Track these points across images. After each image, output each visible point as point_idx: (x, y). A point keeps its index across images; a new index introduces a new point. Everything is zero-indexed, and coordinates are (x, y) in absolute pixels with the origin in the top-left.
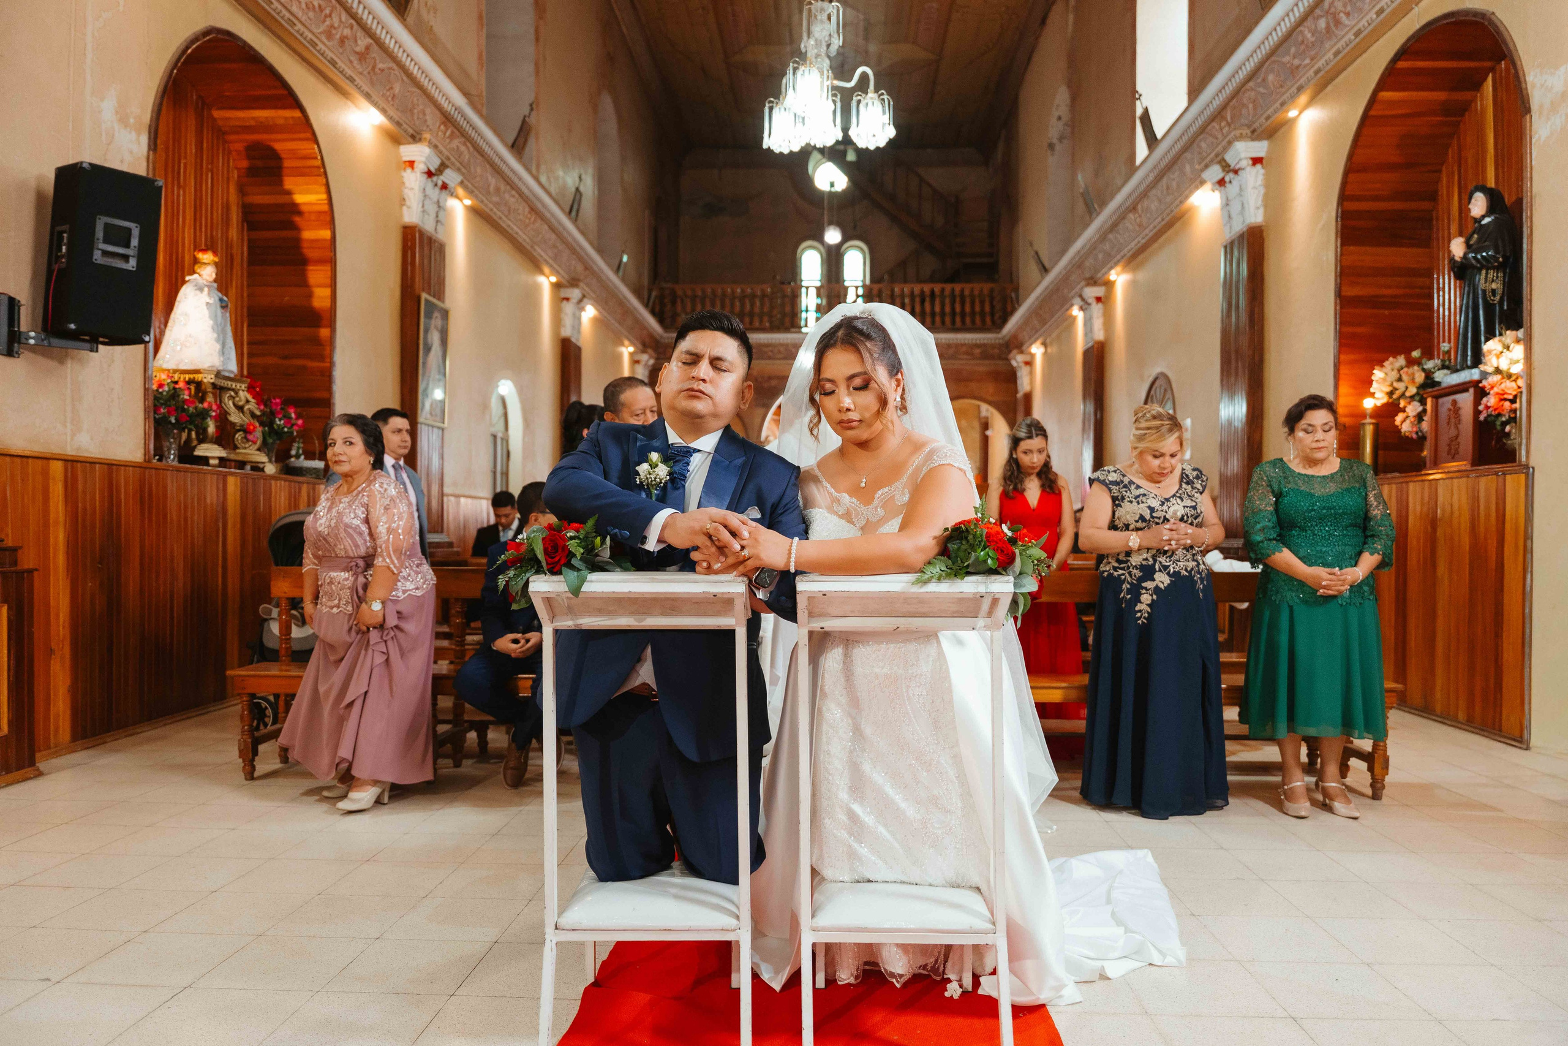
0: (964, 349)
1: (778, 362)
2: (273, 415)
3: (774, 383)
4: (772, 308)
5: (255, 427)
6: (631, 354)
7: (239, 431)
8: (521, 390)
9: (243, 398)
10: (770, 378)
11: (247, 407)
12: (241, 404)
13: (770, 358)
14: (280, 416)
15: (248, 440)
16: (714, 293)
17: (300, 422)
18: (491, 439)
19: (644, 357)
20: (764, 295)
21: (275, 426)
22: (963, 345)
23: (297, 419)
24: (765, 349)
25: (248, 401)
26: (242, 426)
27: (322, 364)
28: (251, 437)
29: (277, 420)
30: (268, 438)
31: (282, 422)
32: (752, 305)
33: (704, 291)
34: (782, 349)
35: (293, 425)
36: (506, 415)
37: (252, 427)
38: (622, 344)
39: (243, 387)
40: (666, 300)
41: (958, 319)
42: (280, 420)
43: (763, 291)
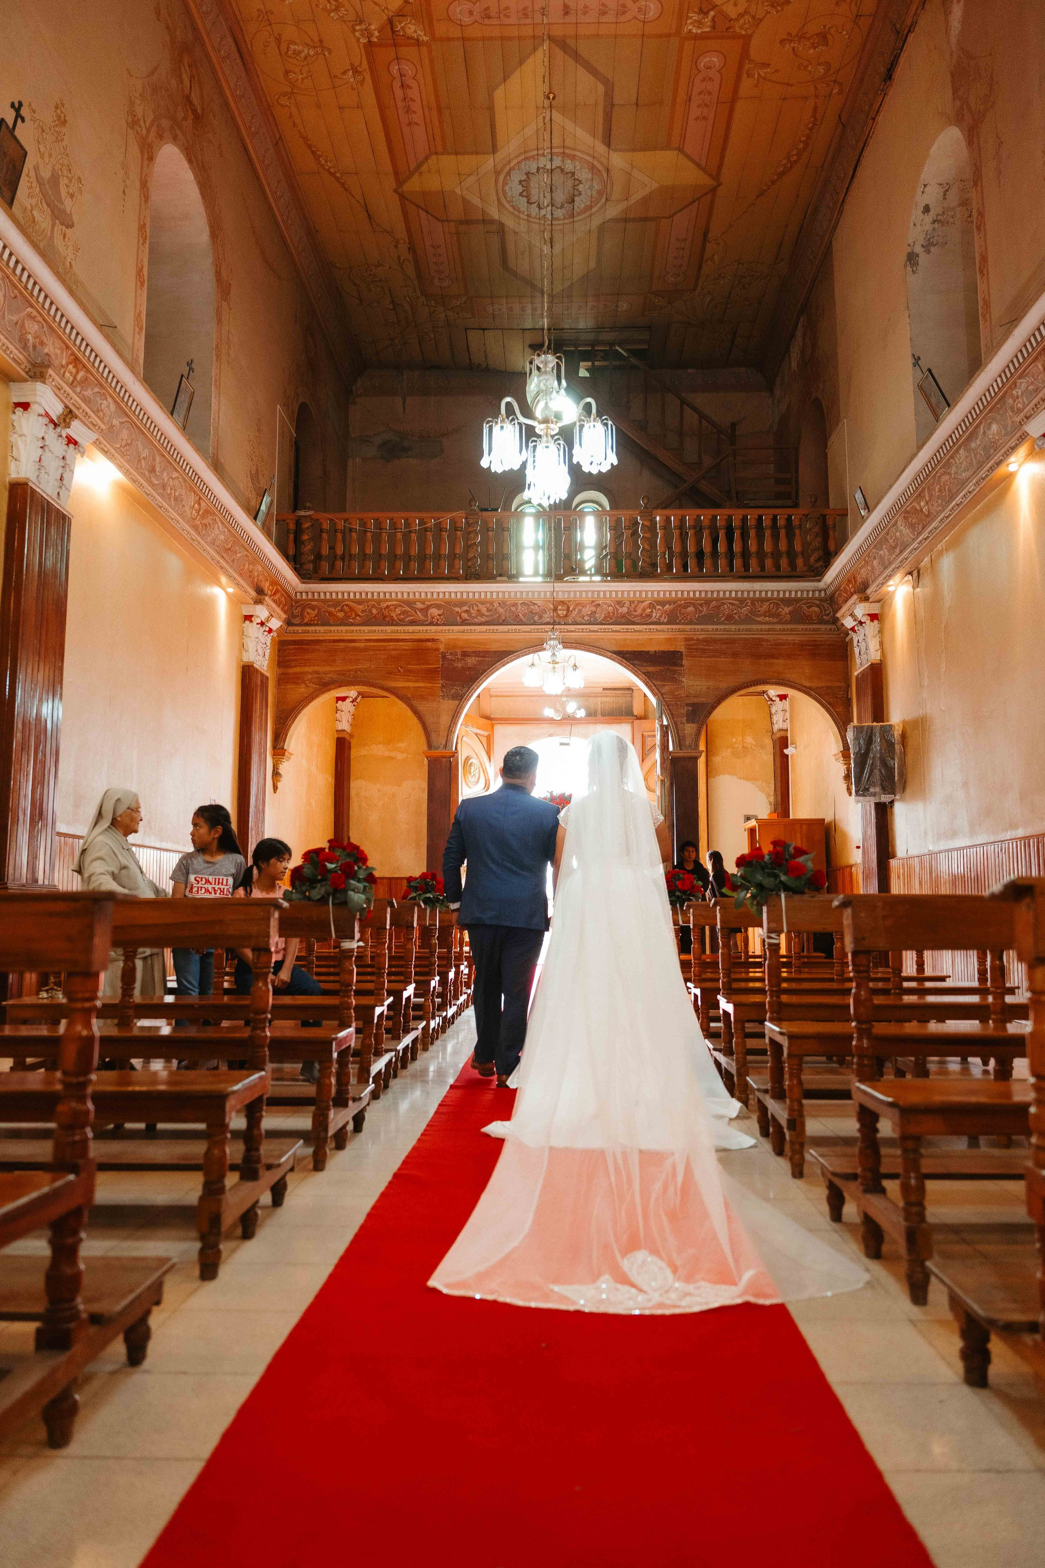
0: (766, 606)
1: (478, 628)
3: (471, 661)
4: (468, 547)
6: (235, 602)
10: (465, 654)
13: (464, 623)
16: (379, 524)
19: (261, 612)
20: (455, 528)
22: (762, 600)
24: (457, 609)
32: (438, 541)
33: (363, 524)
34: (484, 610)
38: (220, 585)
40: (305, 537)
41: (753, 562)
43: (453, 521)
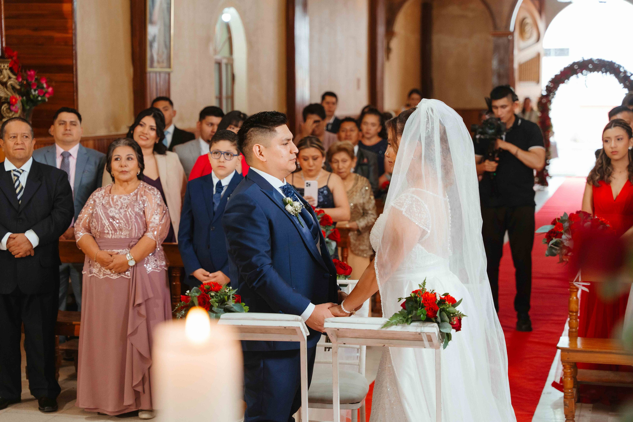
2: (29, 86)
5: (16, 100)
7: (4, 103)
8: (242, 14)
9: (6, 75)
11: (9, 83)
12: (5, 80)
14: (35, 87)
15: (11, 111)
17: (50, 90)
18: (217, 66)
21: (31, 96)
23: (48, 87)
25: (10, 78)
26: (6, 99)
27: (65, 35)
28: (13, 108)
29: (33, 91)
30: (25, 105)
31: (37, 92)
35: (45, 94)
36: (230, 39)
37: (14, 100)
39: (6, 67)
42: (35, 91)
